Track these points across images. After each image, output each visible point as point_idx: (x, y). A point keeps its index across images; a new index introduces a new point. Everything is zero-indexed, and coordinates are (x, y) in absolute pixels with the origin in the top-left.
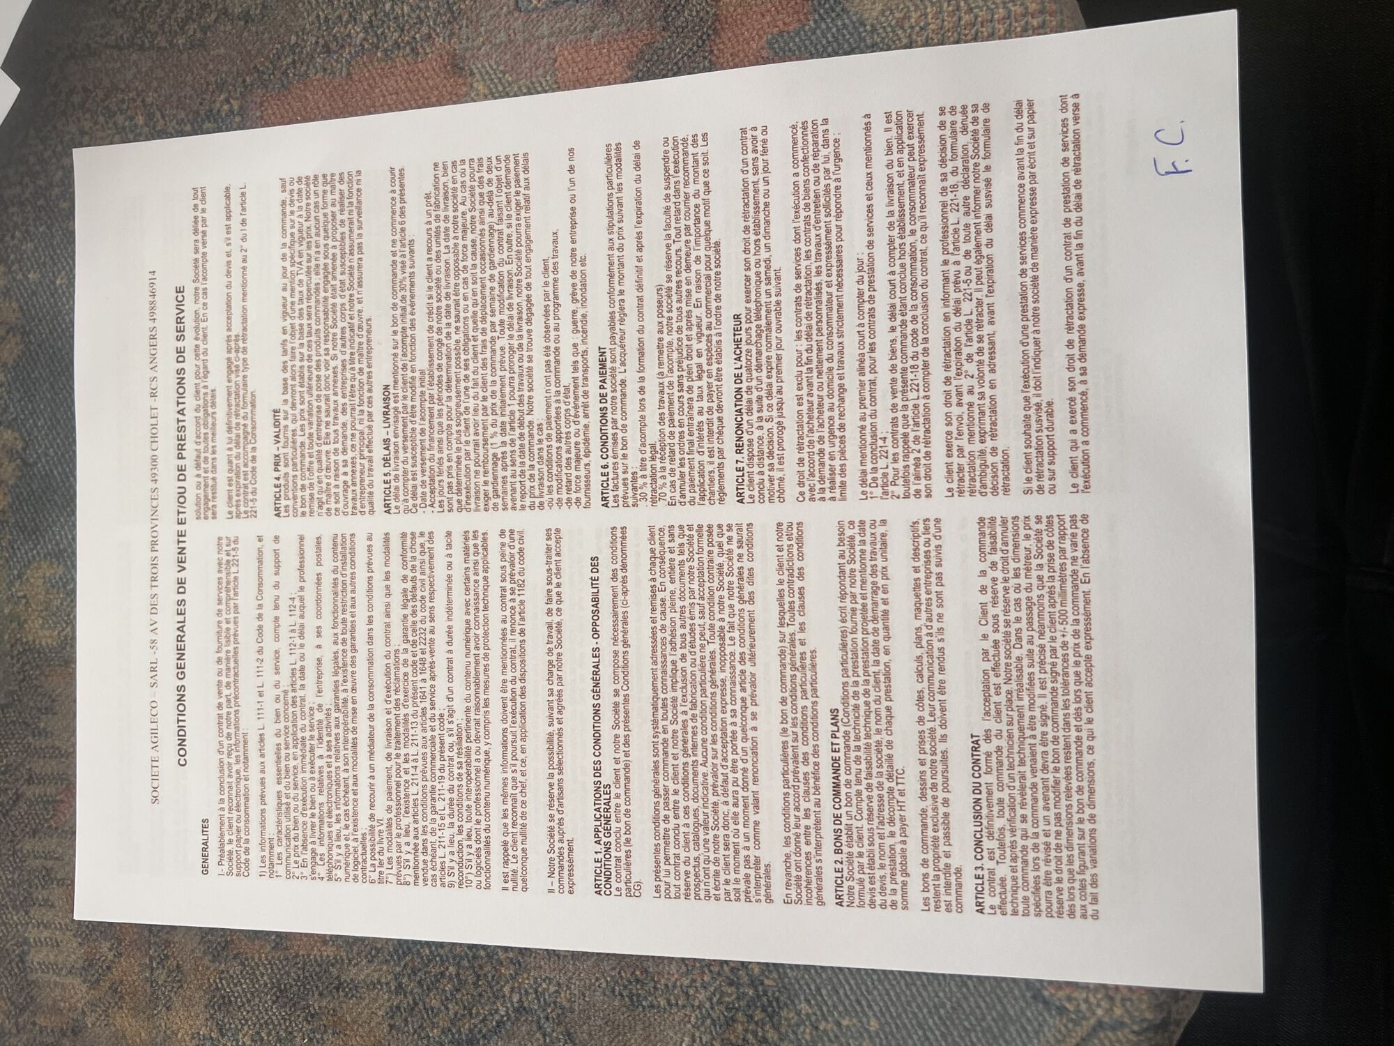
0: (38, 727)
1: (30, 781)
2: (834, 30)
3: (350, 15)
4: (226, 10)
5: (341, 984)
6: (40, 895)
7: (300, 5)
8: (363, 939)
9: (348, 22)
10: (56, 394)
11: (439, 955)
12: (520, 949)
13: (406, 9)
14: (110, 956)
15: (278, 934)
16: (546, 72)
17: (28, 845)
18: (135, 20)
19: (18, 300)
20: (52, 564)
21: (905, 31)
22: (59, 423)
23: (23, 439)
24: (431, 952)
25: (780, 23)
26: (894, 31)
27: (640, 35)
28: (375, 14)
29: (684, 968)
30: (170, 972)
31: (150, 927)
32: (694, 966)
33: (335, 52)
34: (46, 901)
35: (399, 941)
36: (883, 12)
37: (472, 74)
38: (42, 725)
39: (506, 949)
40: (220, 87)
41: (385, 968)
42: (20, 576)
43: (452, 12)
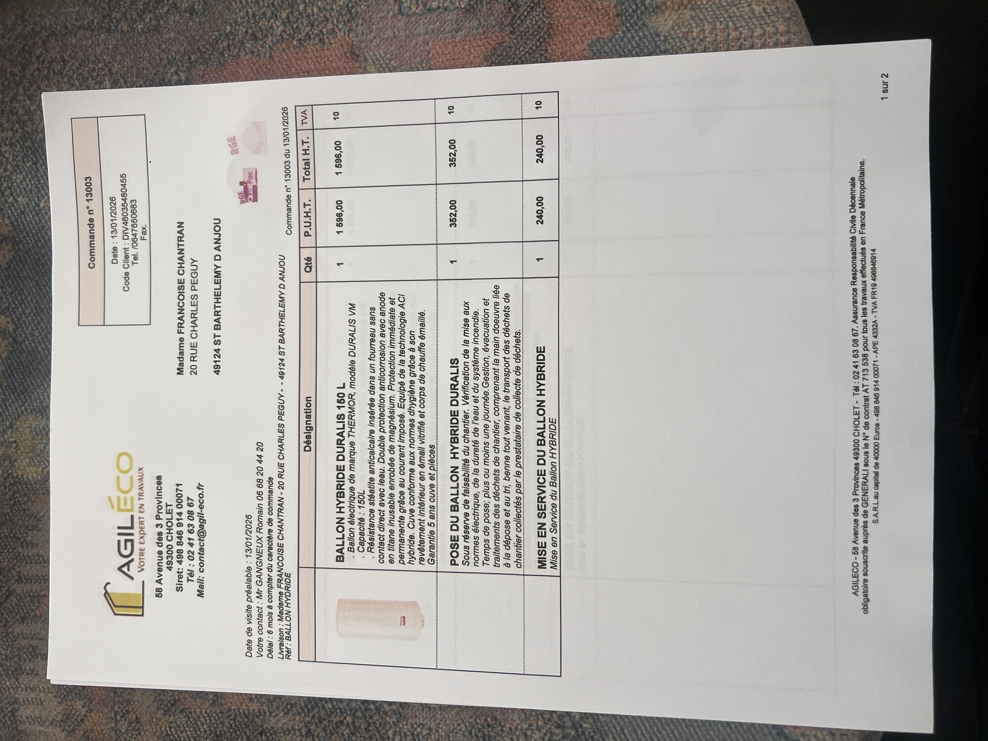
0: (25, 540)
1: (19, 580)
2: (637, 38)
3: (273, 13)
4: (176, 5)
5: (263, 730)
6: (28, 666)
7: (233, 4)
8: (280, 697)
9: (271, 18)
10: (40, 289)
11: (339, 708)
12: (401, 703)
13: (315, 10)
14: (84, 711)
15: (216, 694)
16: (422, 61)
17: (18, 629)
18: (103, 9)
19: (9, 218)
20: (36, 417)
21: (689, 41)
22: (42, 311)
23: (14, 323)
24: (333, 706)
25: (598, 34)
26: (680, 42)
27: (493, 36)
28: (292, 13)
29: (523, 717)
30: (131, 723)
31: (114, 690)
32: (531, 715)
33: (262, 40)
34: (32, 671)
35: (308, 698)
36: (673, 27)
37: (366, 60)
38: (29, 538)
39: (390, 703)
40: (171, 63)
41: (298, 718)
42: (11, 426)
43: (351, 14)
